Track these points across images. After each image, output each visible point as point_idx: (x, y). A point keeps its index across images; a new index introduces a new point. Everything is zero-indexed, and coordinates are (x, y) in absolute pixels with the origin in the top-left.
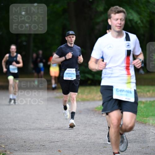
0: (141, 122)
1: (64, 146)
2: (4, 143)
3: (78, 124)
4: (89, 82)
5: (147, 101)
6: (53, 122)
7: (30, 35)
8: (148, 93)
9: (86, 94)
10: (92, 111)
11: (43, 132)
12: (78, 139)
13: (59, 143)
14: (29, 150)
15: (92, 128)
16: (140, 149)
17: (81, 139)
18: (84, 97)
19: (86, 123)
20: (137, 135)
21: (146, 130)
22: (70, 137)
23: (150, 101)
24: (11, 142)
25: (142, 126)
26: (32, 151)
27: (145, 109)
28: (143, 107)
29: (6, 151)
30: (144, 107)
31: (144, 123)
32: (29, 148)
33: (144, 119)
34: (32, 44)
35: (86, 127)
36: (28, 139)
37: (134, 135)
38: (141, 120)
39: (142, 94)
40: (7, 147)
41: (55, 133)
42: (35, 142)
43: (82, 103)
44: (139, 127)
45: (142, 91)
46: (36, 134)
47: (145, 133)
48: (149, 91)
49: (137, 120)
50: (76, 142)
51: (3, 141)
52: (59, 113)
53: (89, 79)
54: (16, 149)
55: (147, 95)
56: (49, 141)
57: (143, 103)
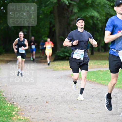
0: (100, 84)
1: (51, 99)
2: (12, 97)
3: (60, 85)
4: (67, 58)
5: (104, 70)
6: (44, 83)
7: (29, 27)
8: (105, 65)
9: (65, 65)
10: (69, 76)
11: (37, 90)
12: (60, 95)
13: (47, 97)
14: (29, 102)
15: (69, 88)
16: (100, 101)
17: (62, 95)
18: (64, 67)
19: (65, 84)
20: (98, 92)
21: (104, 89)
22: (55, 93)
23: (106, 70)
24: (17, 96)
25: (101, 86)
26: (31, 102)
27: (103, 75)
28: (101, 74)
29: (13, 102)
30: (103, 74)
31: (102, 84)
32: (29, 101)
33: (102, 81)
34: (30, 34)
35: (65, 87)
36: (28, 95)
37: (96, 92)
38: (100, 82)
39: (101, 66)
40: (15, 99)
41: (45, 90)
42: (32, 96)
43: (62, 72)
44: (99, 87)
45: (101, 63)
46: (33, 91)
47: (103, 91)
48: (105, 64)
49: (98, 82)
50: (59, 96)
51: (12, 96)
52: (48, 78)
53: (67, 56)
54: (21, 101)
55: (104, 66)
56: (41, 96)
57: (102, 71)
